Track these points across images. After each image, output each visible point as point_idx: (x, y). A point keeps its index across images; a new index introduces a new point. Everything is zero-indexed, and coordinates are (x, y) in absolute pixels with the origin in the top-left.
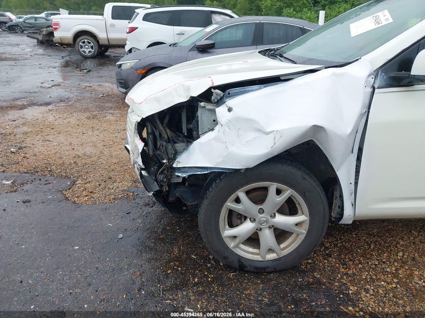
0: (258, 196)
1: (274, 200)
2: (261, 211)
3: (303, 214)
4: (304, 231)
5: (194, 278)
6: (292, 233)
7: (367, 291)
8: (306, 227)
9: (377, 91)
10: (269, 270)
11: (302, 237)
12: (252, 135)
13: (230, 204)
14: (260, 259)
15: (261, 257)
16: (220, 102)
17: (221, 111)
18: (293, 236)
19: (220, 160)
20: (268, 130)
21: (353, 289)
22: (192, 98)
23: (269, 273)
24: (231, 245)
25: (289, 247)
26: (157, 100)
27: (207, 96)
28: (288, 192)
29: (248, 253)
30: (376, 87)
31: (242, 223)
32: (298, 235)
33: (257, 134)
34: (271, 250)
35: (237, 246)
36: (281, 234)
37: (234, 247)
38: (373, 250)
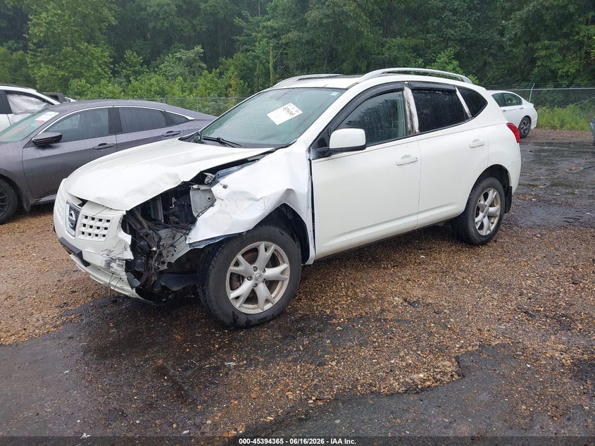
0: (252, 256)
1: (264, 256)
2: (256, 269)
3: (284, 262)
4: (287, 276)
5: (214, 346)
6: (278, 281)
7: (337, 309)
8: (288, 273)
9: (312, 161)
10: (268, 319)
11: (286, 283)
12: (247, 203)
13: (232, 268)
14: (261, 311)
15: (261, 309)
16: (214, 182)
17: (217, 189)
18: (280, 284)
19: (227, 228)
20: (258, 198)
21: (328, 311)
22: (184, 183)
23: (269, 321)
24: (237, 305)
25: (279, 293)
26: (141, 191)
27: (200, 178)
28: (273, 247)
29: (250, 309)
30: (311, 159)
31: (241, 285)
32: (283, 281)
33: (250, 202)
34: (267, 301)
35: (240, 306)
36: (271, 284)
37: (239, 307)
38: (325, 287)
